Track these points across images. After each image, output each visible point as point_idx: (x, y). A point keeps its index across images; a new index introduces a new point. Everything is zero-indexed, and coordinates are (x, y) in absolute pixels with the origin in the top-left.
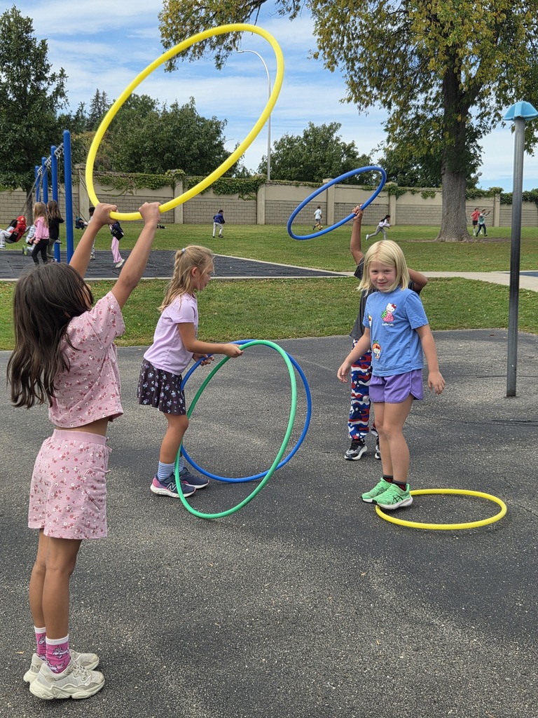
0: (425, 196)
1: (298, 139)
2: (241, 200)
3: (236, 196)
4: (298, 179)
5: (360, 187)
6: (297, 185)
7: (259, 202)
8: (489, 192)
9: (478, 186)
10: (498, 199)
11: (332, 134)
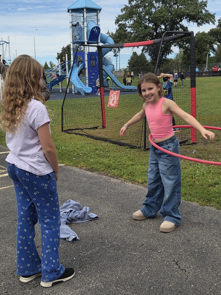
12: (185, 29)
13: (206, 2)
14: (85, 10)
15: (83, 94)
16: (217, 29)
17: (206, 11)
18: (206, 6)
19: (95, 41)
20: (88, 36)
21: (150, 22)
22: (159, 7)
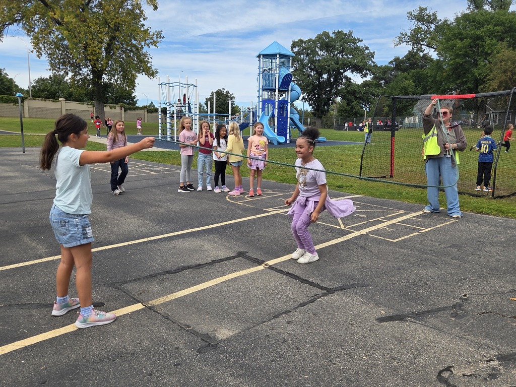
0: (111, 108)
1: (46, 79)
2: (14, 106)
3: (12, 104)
4: (47, 98)
5: (78, 102)
6: (45, 101)
7: (25, 107)
8: (141, 108)
9: (137, 105)
10: (146, 110)
11: (64, 78)
12: (348, 79)
13: (374, 52)
14: (278, 56)
15: (276, 143)
16: (370, 81)
17: (374, 63)
18: (373, 57)
19: (285, 88)
20: (280, 83)
21: (312, 70)
22: (323, 55)
